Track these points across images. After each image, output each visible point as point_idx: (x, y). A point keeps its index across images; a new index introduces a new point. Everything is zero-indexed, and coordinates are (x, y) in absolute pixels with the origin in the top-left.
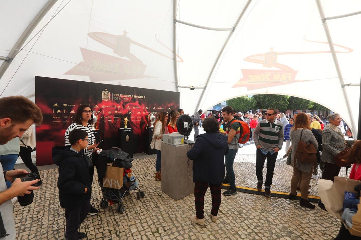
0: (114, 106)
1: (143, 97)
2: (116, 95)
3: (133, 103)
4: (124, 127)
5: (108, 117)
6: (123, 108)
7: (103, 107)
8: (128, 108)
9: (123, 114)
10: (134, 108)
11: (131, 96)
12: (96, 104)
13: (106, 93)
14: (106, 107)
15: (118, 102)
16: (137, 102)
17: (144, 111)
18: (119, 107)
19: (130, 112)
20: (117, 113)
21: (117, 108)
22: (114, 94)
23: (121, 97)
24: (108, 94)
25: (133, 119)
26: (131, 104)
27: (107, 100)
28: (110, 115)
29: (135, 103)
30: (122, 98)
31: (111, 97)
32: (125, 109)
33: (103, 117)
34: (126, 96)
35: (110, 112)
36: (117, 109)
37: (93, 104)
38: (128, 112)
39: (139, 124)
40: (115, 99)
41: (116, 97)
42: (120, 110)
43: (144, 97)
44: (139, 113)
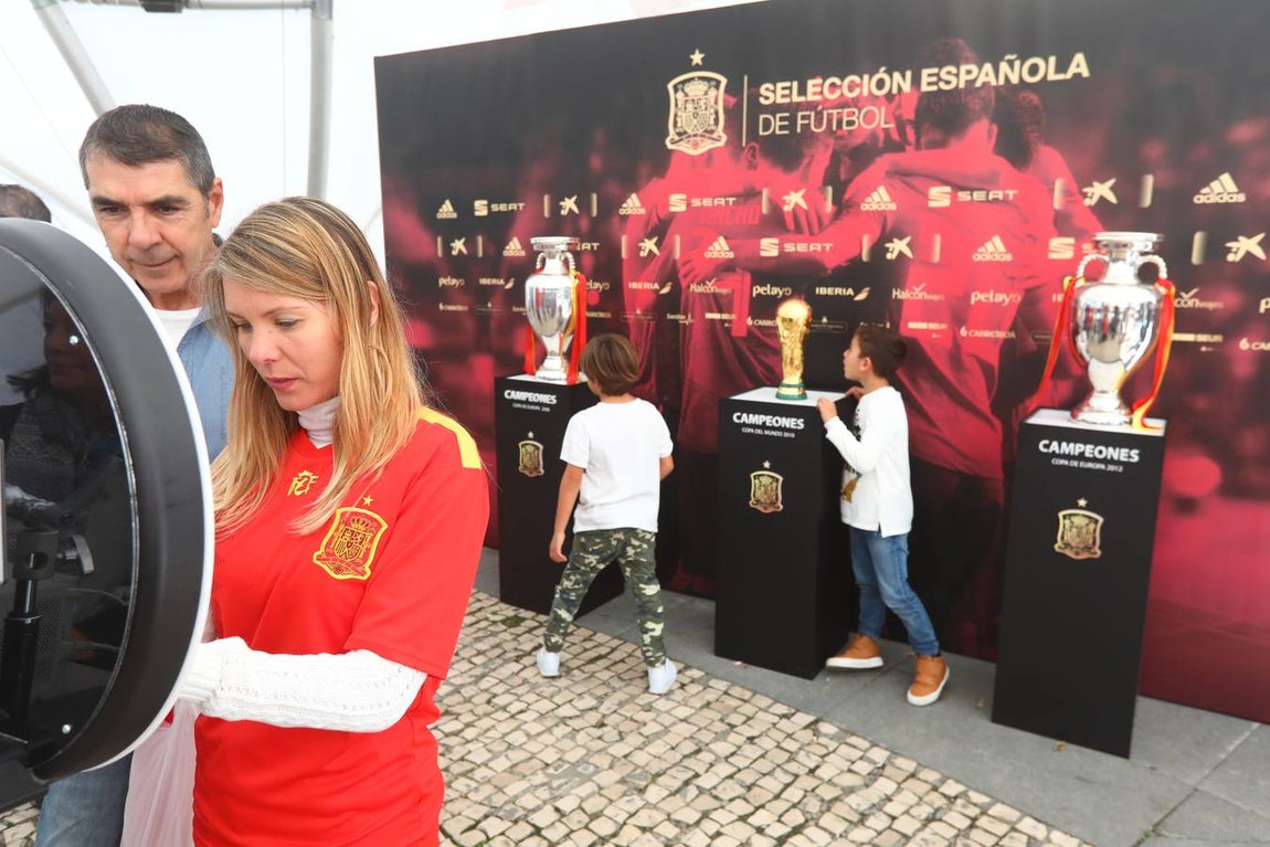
0: (752, 194)
1: (1062, 67)
2: (774, 93)
3: (934, 145)
4: (775, 380)
5: (711, 287)
6: (829, 207)
7: (677, 203)
8: (880, 200)
9: (831, 264)
10: (946, 202)
11: (916, 81)
12: (631, 185)
13: (696, 89)
14: (696, 202)
15: (786, 151)
16: (981, 133)
17: (1062, 224)
18: (795, 200)
19: (898, 247)
20: (774, 253)
21: (776, 208)
22: (755, 85)
23: (811, 106)
24: (713, 93)
25: (927, 311)
26: (911, 158)
27: (706, 146)
28: (727, 267)
29: (955, 145)
30: (819, 116)
31: (732, 114)
32: (845, 220)
33: (677, 289)
34: (868, 85)
35: (720, 249)
36: (777, 223)
37: (613, 188)
38: (879, 249)
39: (986, 368)
40: (767, 125)
41: (775, 109)
42: (798, 230)
43: (1079, 65)
44: (994, 249)
